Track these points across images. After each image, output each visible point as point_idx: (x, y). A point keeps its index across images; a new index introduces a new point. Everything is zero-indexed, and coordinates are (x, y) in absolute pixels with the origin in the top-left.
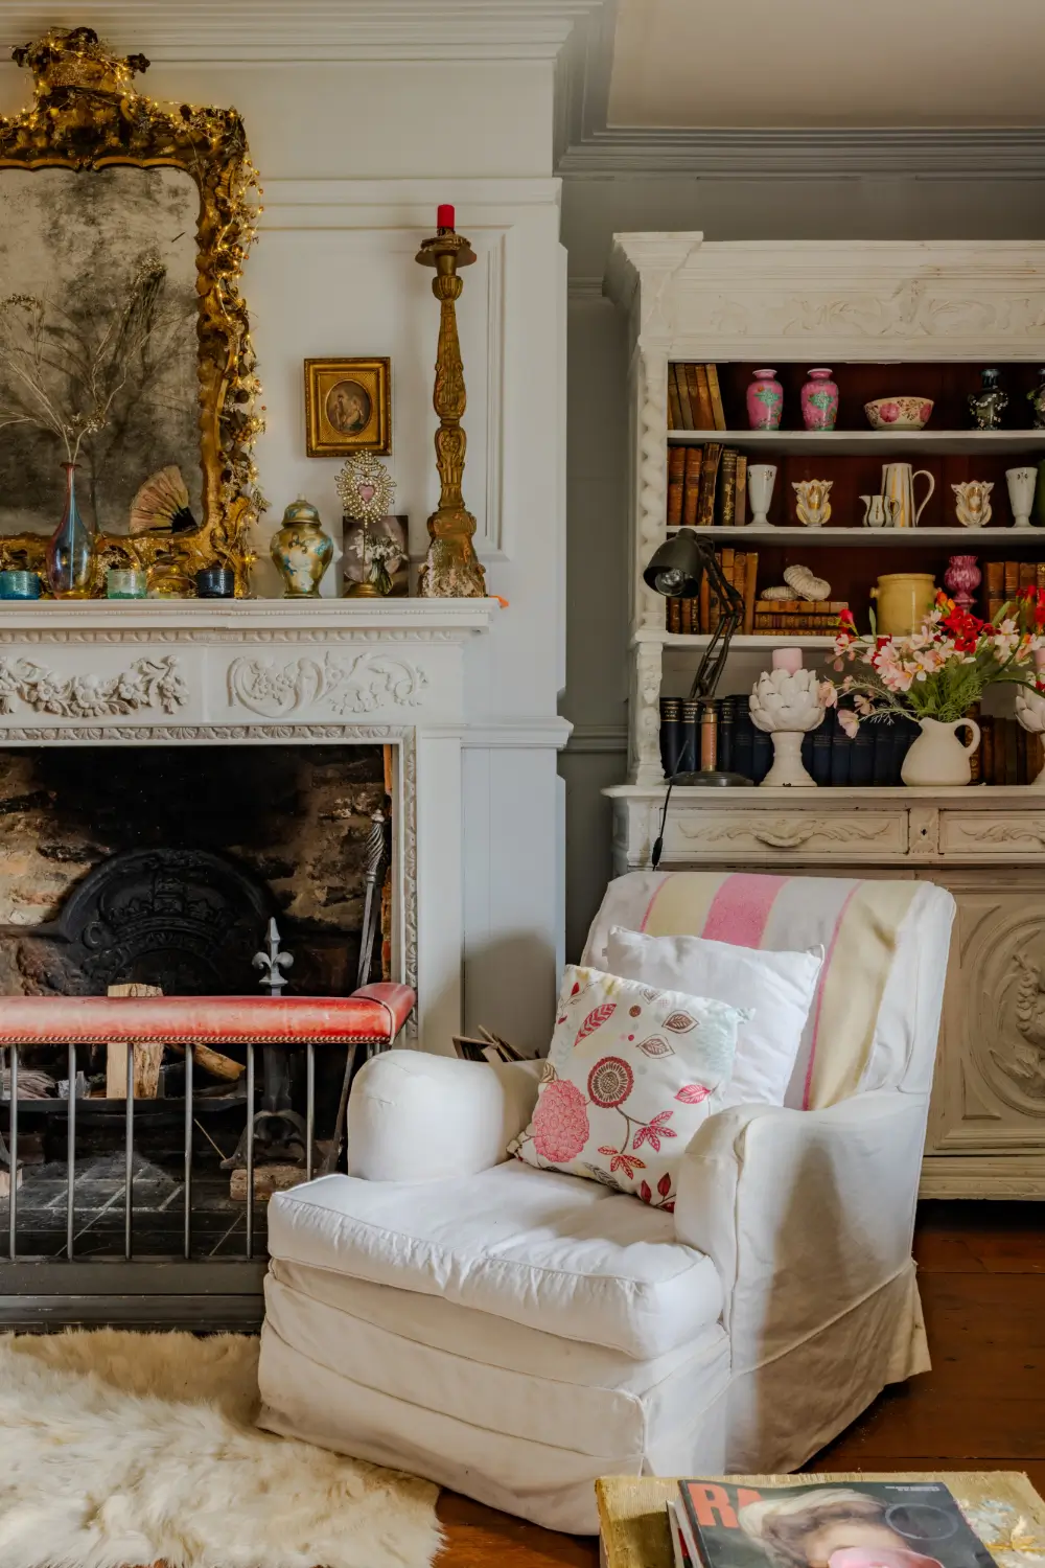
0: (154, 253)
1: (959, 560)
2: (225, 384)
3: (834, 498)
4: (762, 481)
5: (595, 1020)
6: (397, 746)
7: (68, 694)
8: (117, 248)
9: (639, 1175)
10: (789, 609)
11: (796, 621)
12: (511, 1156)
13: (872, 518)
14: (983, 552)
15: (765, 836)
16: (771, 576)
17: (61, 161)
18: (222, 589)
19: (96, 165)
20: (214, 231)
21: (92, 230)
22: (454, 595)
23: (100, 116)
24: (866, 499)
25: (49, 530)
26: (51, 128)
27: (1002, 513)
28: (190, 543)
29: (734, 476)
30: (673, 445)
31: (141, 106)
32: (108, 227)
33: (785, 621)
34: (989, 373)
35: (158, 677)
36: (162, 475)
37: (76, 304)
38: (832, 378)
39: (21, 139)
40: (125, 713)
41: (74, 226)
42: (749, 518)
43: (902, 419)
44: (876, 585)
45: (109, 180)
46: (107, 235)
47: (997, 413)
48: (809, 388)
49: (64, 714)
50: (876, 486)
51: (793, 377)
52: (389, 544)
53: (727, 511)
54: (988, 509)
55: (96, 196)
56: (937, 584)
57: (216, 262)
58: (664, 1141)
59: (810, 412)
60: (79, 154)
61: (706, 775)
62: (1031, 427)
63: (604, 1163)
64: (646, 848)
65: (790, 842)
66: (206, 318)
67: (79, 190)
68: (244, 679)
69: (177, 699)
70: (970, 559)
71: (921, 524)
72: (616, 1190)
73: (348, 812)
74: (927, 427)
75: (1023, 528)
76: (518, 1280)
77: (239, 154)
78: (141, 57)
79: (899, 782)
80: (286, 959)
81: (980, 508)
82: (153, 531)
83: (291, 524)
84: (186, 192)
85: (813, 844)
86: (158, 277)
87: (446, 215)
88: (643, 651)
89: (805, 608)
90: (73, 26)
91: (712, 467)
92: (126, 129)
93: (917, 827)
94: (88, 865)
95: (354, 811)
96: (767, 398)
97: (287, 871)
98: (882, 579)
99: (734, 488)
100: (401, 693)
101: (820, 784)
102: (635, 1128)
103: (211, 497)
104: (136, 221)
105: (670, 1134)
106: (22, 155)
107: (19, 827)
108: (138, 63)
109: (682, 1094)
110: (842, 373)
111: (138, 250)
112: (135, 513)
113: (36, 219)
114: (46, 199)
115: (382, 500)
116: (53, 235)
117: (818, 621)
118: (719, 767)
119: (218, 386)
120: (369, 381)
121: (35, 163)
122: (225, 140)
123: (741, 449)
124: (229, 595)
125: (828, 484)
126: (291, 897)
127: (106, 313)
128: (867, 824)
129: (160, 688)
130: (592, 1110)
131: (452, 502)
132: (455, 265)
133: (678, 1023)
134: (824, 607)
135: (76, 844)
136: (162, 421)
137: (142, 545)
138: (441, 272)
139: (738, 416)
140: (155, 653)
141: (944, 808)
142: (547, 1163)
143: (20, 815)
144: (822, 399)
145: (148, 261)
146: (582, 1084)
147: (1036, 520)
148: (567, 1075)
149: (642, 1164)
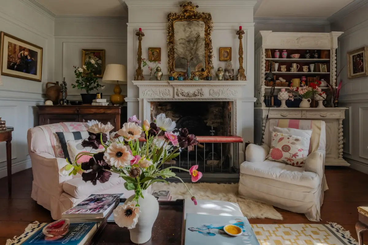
0: (199, 33)
1: (303, 77)
2: (209, 51)
3: (287, 68)
4: (277, 65)
5: (281, 139)
6: (233, 101)
7: (187, 94)
8: (193, 32)
9: (292, 162)
10: (280, 83)
11: (281, 85)
12: (266, 159)
13: (292, 70)
14: (307, 76)
15: (281, 114)
16: (277, 79)
17: (186, 20)
18: (210, 79)
19: (191, 20)
20: (207, 30)
21: (190, 30)
22: (242, 80)
23: (192, 14)
24: (291, 68)
25: (185, 71)
26: (185, 16)
27: (310, 70)
28: (203, 73)
29: (273, 65)
30: (266, 60)
31: (197, 12)
32: (192, 29)
33: (279, 85)
34: (308, 51)
35: (200, 91)
36: (200, 64)
37: (187, 40)
38: (286, 51)
39: (180, 17)
40: (195, 97)
41: (187, 29)
42: (275, 71)
43: (296, 57)
44: (291, 80)
45: (192, 23)
46: (192, 30)
47: (309, 57)
48: (283, 53)
49: (187, 97)
50: (291, 66)
51: (281, 51)
52: (231, 73)
53: (272, 70)
54: (308, 70)
55: (191, 25)
56: (300, 80)
57: (208, 34)
58: (297, 157)
59: (283, 56)
60: (189, 19)
61: (272, 106)
62: (314, 58)
63: (286, 160)
64: (265, 116)
65: (285, 115)
66: (206, 42)
67: (188, 24)
68: (212, 92)
69: (203, 95)
70: (305, 77)
71: (298, 71)
72: (287, 164)
73: (215, 111)
74: (299, 58)
75: (312, 72)
77: (211, 19)
78: (198, 6)
79: (299, 107)
80: (214, 131)
81: (307, 69)
82: (199, 71)
83: (219, 70)
84: (203, 24)
85: (288, 116)
86: (199, 36)
87: (240, 27)
88: (262, 89)
89: (282, 83)
90: (189, 2)
91: (270, 63)
92: (195, 16)
93: (303, 113)
94: (179, 118)
95: (216, 111)
96: (277, 54)
97: (206, 119)
98: (292, 79)
99: (273, 66)
100: (234, 94)
101: (288, 107)
102: (291, 155)
103: (207, 67)
104: (196, 28)
105: (298, 156)
106: (181, 19)
107: (169, 113)
108: (197, 6)
109: (299, 150)
110: (287, 50)
111: (197, 32)
112: (196, 69)
113: (182, 28)
114: (184, 25)
115: (231, 67)
116: (185, 30)
117: (284, 85)
118: (274, 105)
119: (208, 51)
120: (228, 51)
121: (182, 20)
122: (209, 17)
123: (273, 61)
124: (211, 80)
125: (286, 66)
126: (207, 123)
127: (192, 41)
128: (296, 113)
129: (200, 93)
130: (283, 152)
131: (241, 67)
132: (242, 34)
133: (297, 140)
134: (285, 83)
135: (177, 115)
136: (200, 56)
137: (197, 73)
138: (240, 36)
139: (273, 56)
140: (200, 88)
141: (307, 111)
142: (274, 160)
143: (170, 111)
144: (285, 54)
145: (198, 34)
146: (280, 149)
147: (314, 71)
148: (277, 147)
149: (293, 160)
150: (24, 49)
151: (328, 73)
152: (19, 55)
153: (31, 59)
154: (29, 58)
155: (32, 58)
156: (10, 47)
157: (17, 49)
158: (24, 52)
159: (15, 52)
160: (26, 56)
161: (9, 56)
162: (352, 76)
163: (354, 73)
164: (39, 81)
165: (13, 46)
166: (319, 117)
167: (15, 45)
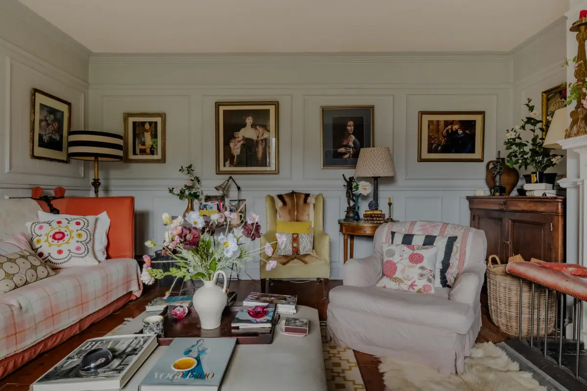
150: (452, 123)
152: (444, 133)
153: (464, 132)
154: (460, 132)
155: (467, 131)
156: (431, 127)
157: (442, 125)
158: (452, 127)
159: (438, 131)
160: (457, 131)
161: (430, 137)
164: (481, 161)
165: (435, 123)
167: (438, 122)
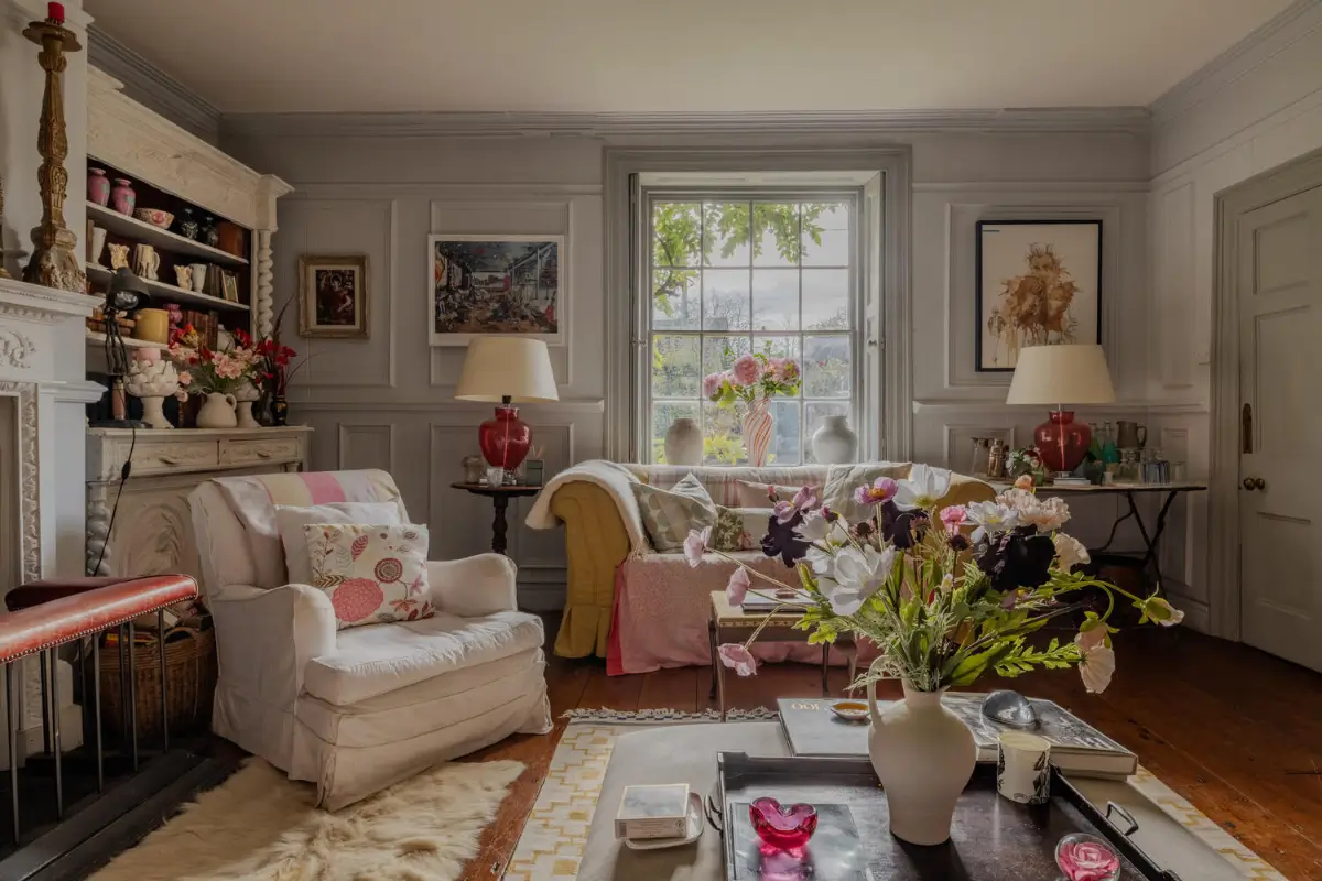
1: (175, 305)
3: (127, 256)
4: (100, 237)
5: (360, 544)
6: (17, 398)
9: (412, 608)
34: (188, 210)
42: (90, 260)
43: (163, 224)
44: (139, 312)
47: (195, 233)
48: (122, 188)
54: (190, 282)
59: (121, 204)
61: (121, 422)
62: (207, 244)
63: (393, 610)
64: (114, 468)
70: (180, 305)
71: (159, 280)
74: (169, 230)
75: (199, 294)
76: (488, 643)
81: (186, 280)
87: (56, 11)
93: (222, 449)
96: (105, 188)
101: (177, 427)
102: (408, 587)
105: (423, 584)
118: (127, 418)
125: (126, 249)
128: (203, 448)
130: (382, 587)
132: (64, 48)
133: (410, 536)
141: (231, 439)
142: (348, 624)
144: (130, 199)
146: (371, 576)
147: (204, 291)
148: (355, 575)
149: (414, 602)
151: (246, 307)
162: (315, 332)
163: (319, 323)
166: (254, 460)
